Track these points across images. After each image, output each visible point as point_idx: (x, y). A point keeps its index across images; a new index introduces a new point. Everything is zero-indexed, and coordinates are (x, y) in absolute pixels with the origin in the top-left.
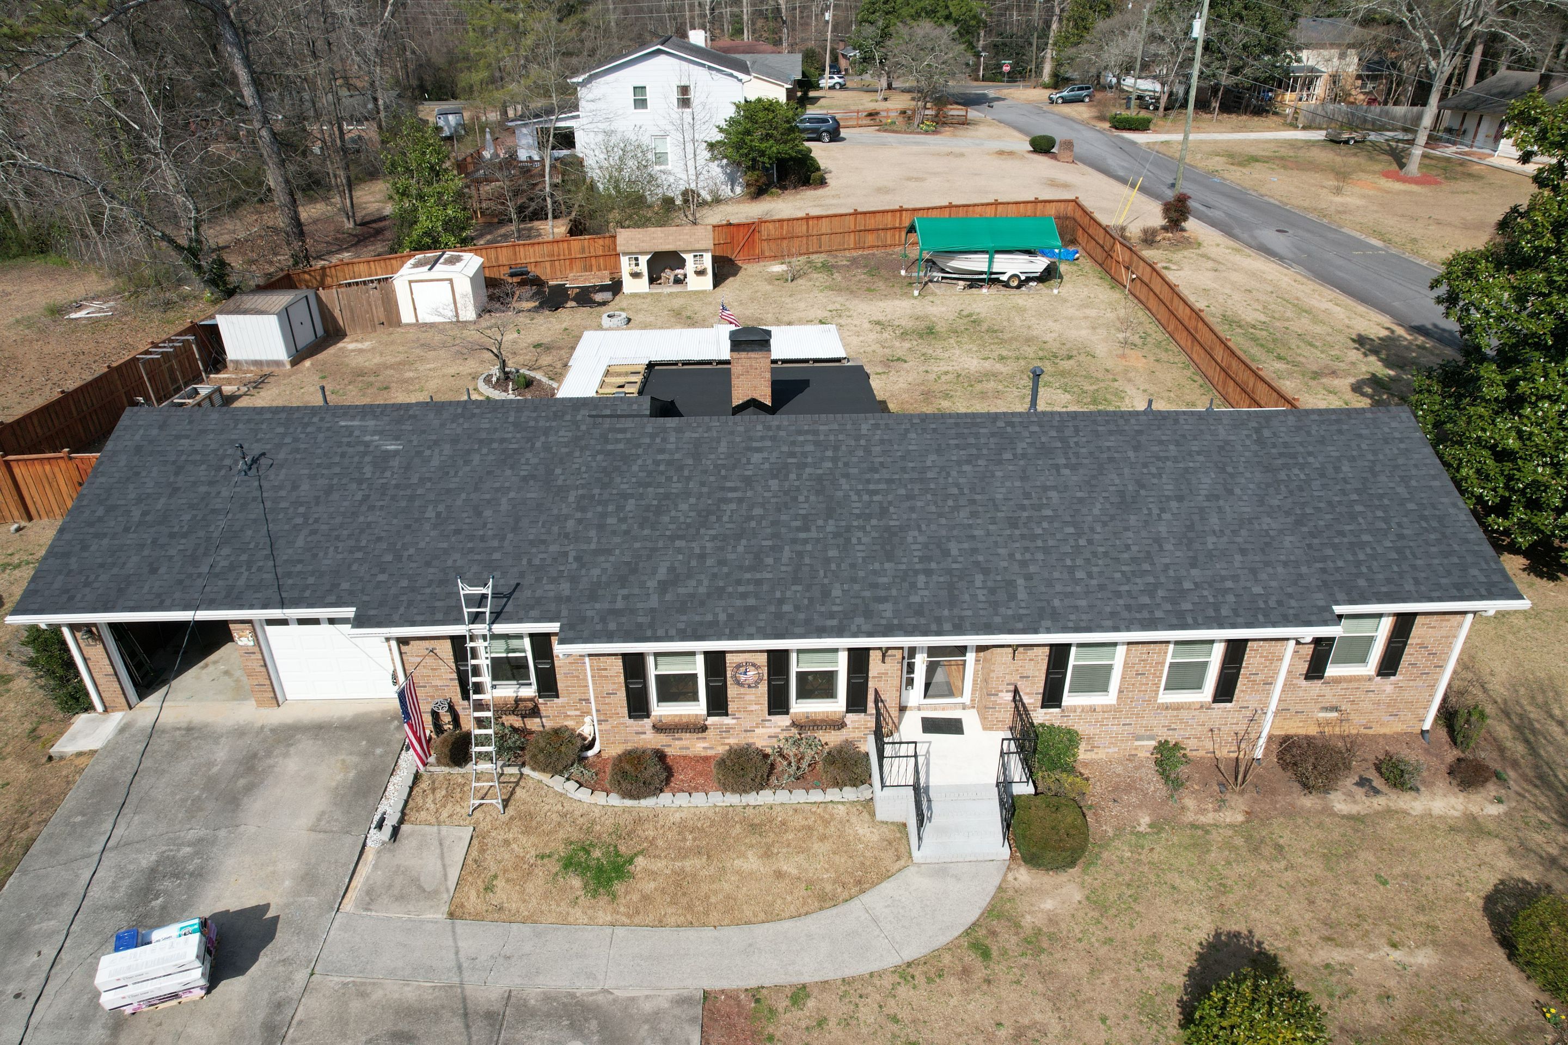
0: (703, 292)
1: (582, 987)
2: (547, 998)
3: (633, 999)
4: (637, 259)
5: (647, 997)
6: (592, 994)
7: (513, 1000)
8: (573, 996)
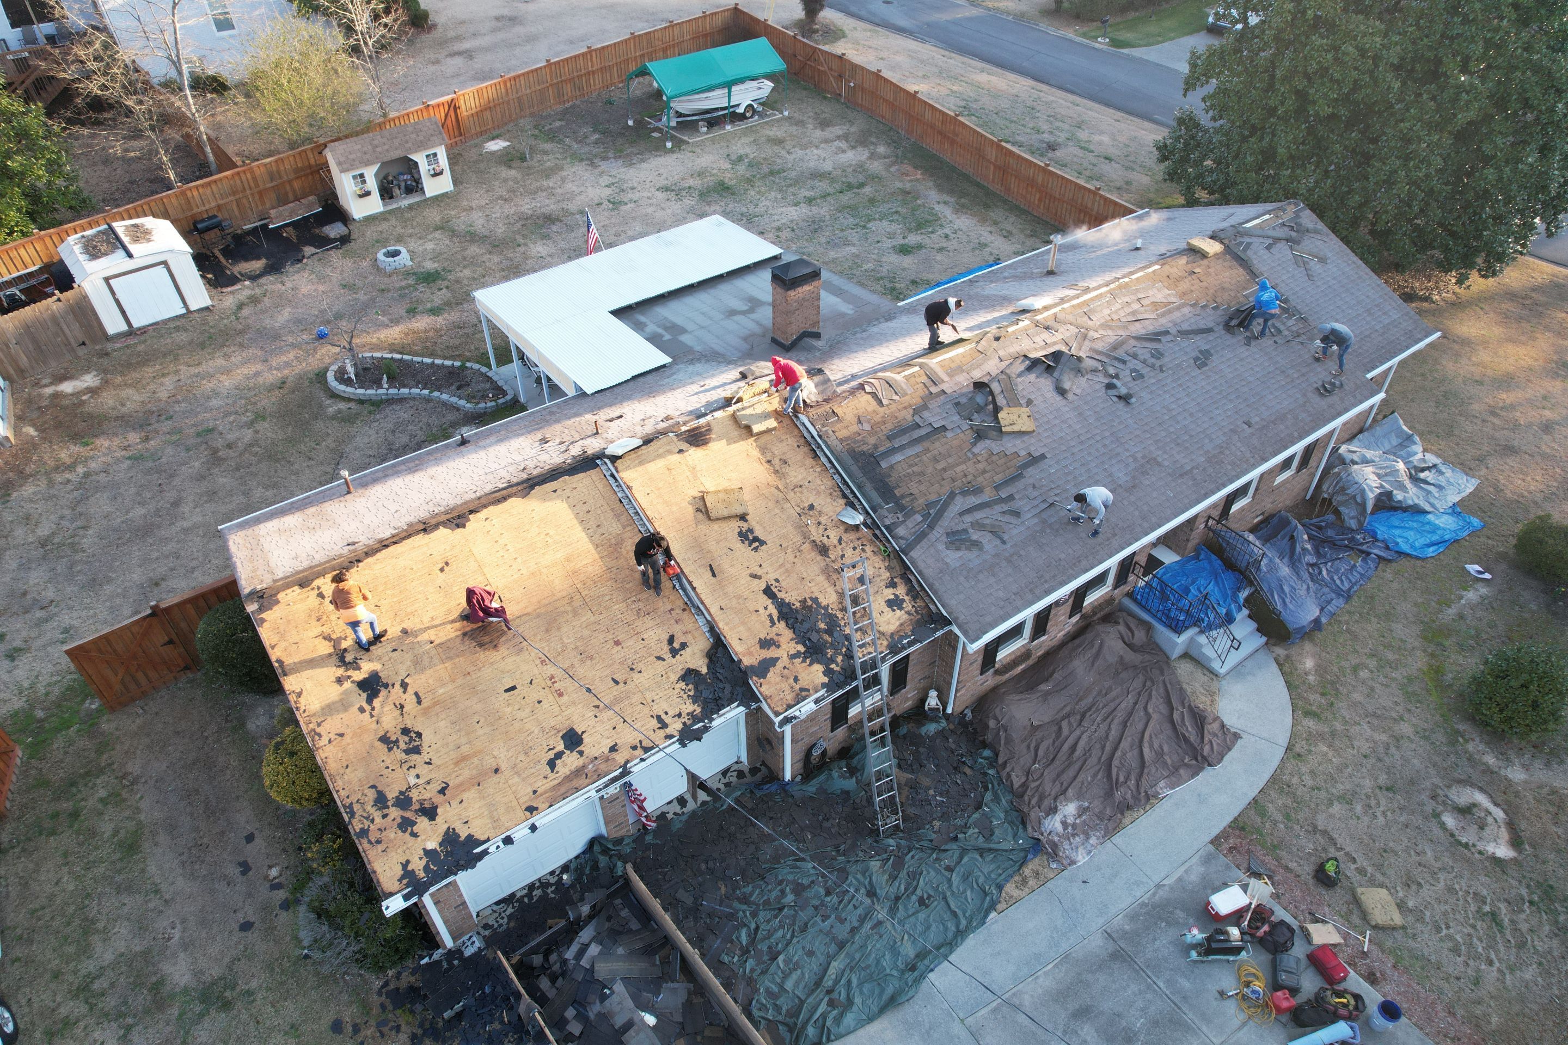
0: (445, 195)
1: (1141, 893)
2: (1133, 918)
3: (1180, 879)
4: (362, 176)
5: (1186, 872)
6: (1154, 894)
7: (1115, 935)
8: (1143, 905)
